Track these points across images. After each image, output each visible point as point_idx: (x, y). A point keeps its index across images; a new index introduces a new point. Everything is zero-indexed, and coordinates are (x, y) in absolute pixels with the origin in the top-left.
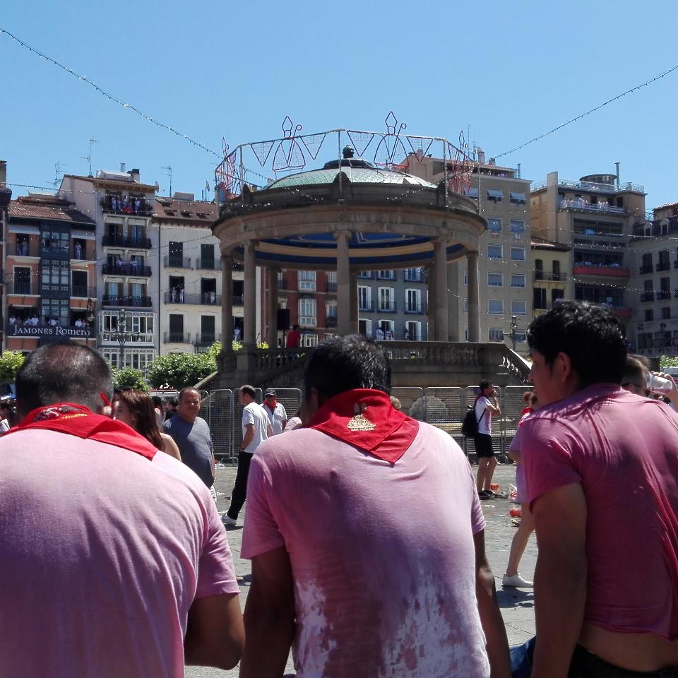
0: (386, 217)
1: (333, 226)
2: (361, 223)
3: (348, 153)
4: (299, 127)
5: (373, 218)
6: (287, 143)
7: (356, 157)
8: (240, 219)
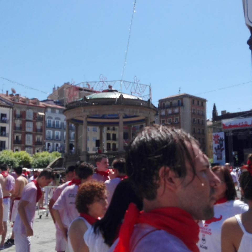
0: (135, 110)
1: (118, 112)
2: (128, 111)
3: (110, 87)
4: (106, 78)
5: (131, 110)
6: (101, 83)
7: (113, 89)
8: (82, 108)
